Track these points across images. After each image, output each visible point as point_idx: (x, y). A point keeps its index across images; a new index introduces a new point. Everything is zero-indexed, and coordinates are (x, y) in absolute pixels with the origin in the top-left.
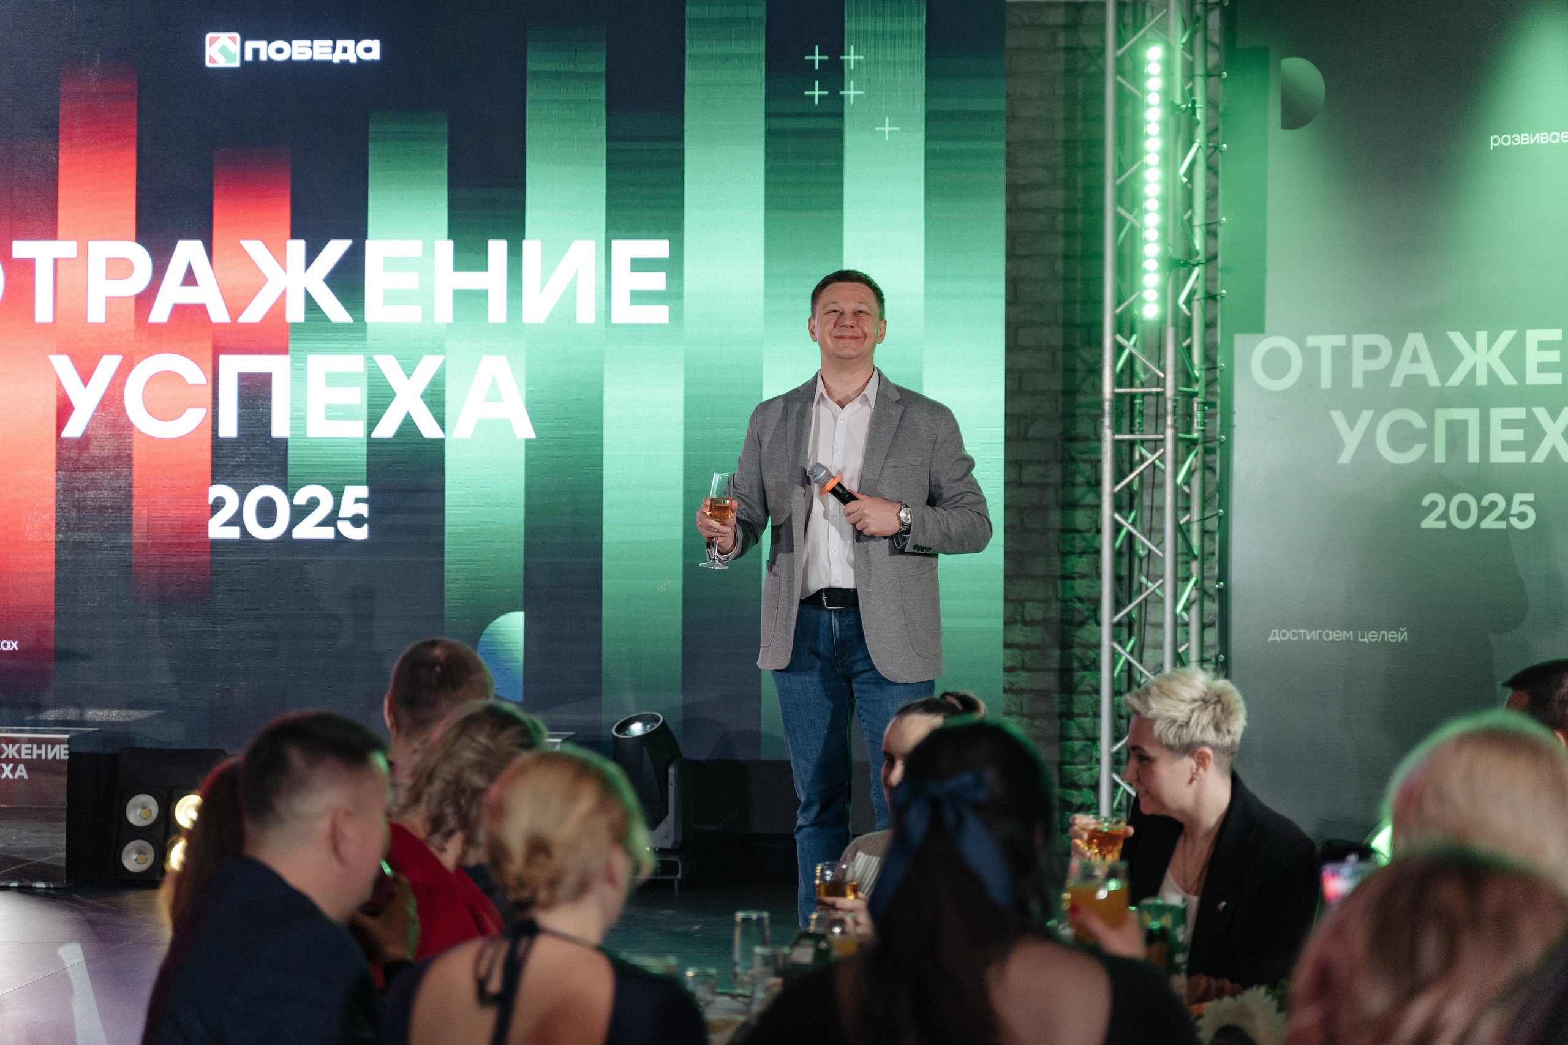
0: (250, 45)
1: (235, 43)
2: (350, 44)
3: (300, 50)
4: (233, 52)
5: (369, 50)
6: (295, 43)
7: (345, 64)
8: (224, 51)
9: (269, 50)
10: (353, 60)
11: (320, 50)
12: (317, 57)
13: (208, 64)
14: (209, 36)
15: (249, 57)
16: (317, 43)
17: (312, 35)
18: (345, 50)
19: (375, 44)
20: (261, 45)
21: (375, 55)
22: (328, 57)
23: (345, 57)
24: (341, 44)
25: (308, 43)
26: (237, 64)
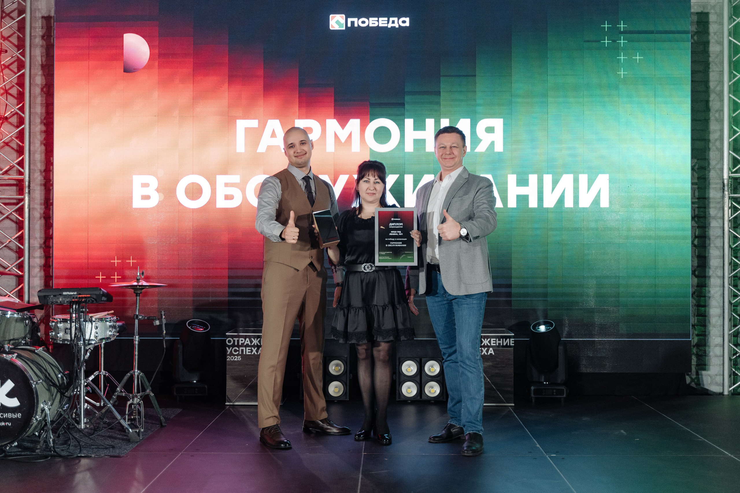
0: (350, 20)
1: (343, 19)
2: (396, 19)
3: (372, 22)
4: (342, 23)
5: (405, 22)
6: (371, 19)
7: (393, 28)
8: (338, 22)
9: (359, 22)
10: (397, 26)
11: (383, 22)
12: (380, 25)
13: (331, 28)
14: (331, 16)
15: (349, 25)
16: (380, 19)
17: (378, 15)
18: (393, 22)
19: (407, 20)
20: (355, 20)
21: (407, 24)
22: (386, 25)
23: (393, 25)
24: (391, 19)
25: (376, 19)
26: (344, 28)
